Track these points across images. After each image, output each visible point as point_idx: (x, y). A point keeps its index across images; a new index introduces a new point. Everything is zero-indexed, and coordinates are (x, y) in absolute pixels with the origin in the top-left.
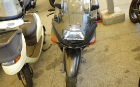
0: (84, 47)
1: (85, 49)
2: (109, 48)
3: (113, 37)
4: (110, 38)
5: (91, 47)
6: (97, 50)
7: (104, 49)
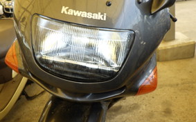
0: (116, 100)
1: (116, 105)
2: (172, 108)
3: (177, 85)
4: (171, 86)
5: (130, 100)
6: (144, 109)
7: (161, 108)
